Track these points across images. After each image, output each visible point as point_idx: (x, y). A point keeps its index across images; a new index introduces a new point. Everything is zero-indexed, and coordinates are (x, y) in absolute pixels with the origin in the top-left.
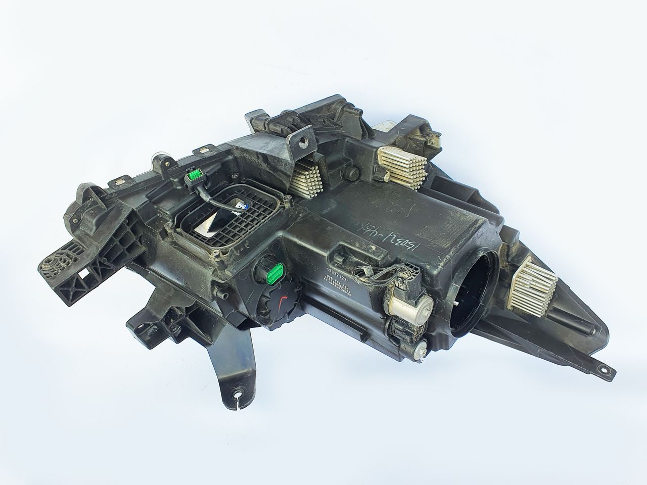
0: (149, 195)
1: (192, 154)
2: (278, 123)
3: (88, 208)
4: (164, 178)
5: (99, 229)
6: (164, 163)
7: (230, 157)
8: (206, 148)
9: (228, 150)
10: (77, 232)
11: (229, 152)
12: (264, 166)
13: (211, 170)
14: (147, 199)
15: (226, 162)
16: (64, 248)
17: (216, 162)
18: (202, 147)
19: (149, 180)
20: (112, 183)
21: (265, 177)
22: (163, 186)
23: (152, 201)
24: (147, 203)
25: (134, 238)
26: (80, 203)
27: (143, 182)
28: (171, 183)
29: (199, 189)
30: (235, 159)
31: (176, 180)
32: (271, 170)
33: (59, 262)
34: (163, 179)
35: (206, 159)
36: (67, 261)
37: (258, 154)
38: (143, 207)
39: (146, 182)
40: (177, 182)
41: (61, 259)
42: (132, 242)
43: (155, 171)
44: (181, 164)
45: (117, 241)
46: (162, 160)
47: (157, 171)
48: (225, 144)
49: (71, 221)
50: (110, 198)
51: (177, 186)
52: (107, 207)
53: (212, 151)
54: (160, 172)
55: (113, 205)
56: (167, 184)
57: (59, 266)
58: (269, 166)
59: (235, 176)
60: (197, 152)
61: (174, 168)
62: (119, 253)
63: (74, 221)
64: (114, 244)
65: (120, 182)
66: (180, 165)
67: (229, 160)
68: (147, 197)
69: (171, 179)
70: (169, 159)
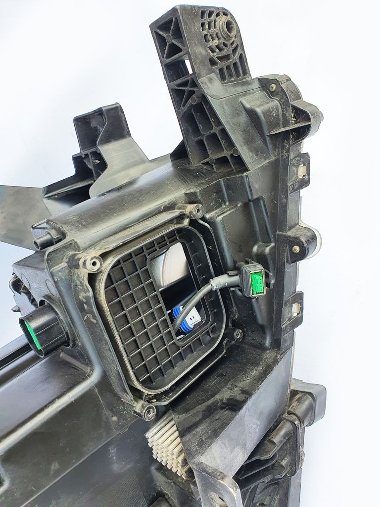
0: (261, 202)
1: (298, 289)
2: (288, 439)
3: (283, 111)
4: (278, 235)
5: (244, 112)
6: (300, 244)
7: (268, 342)
8: (298, 314)
9: (280, 344)
10: (256, 85)
11: (277, 344)
12: (225, 395)
13: (260, 307)
14: (255, 197)
15: (264, 333)
16: (242, 58)
17: (270, 319)
18: (302, 309)
19: (285, 212)
20: (305, 159)
21: (212, 383)
22: (266, 228)
23: (251, 203)
24: (249, 193)
25: (213, 156)
26: (296, 103)
27: (287, 202)
28: (267, 242)
29: (236, 279)
30: (263, 349)
31: (267, 250)
32: (213, 403)
33: (222, 41)
34: (278, 232)
35: (280, 306)
36: (217, 50)
37: (248, 393)
38: (245, 187)
39: (285, 208)
40: (264, 251)
41: (225, 45)
42: (209, 152)
43: (295, 225)
44: (288, 268)
45: (216, 130)
46: (305, 245)
47: (293, 229)
48: (292, 344)
49: (275, 81)
50: (283, 147)
51: (259, 247)
52: (271, 136)
53: (289, 319)
54: (290, 233)
55: (270, 146)
56: (268, 235)
57: (214, 36)
58: (219, 404)
59: (238, 334)
60: (299, 298)
61: (286, 255)
62: (200, 127)
63: (274, 85)
64: (213, 124)
65: (302, 170)
66: (287, 265)
67: (265, 338)
68: (258, 199)
69: (273, 244)
70: (303, 255)
